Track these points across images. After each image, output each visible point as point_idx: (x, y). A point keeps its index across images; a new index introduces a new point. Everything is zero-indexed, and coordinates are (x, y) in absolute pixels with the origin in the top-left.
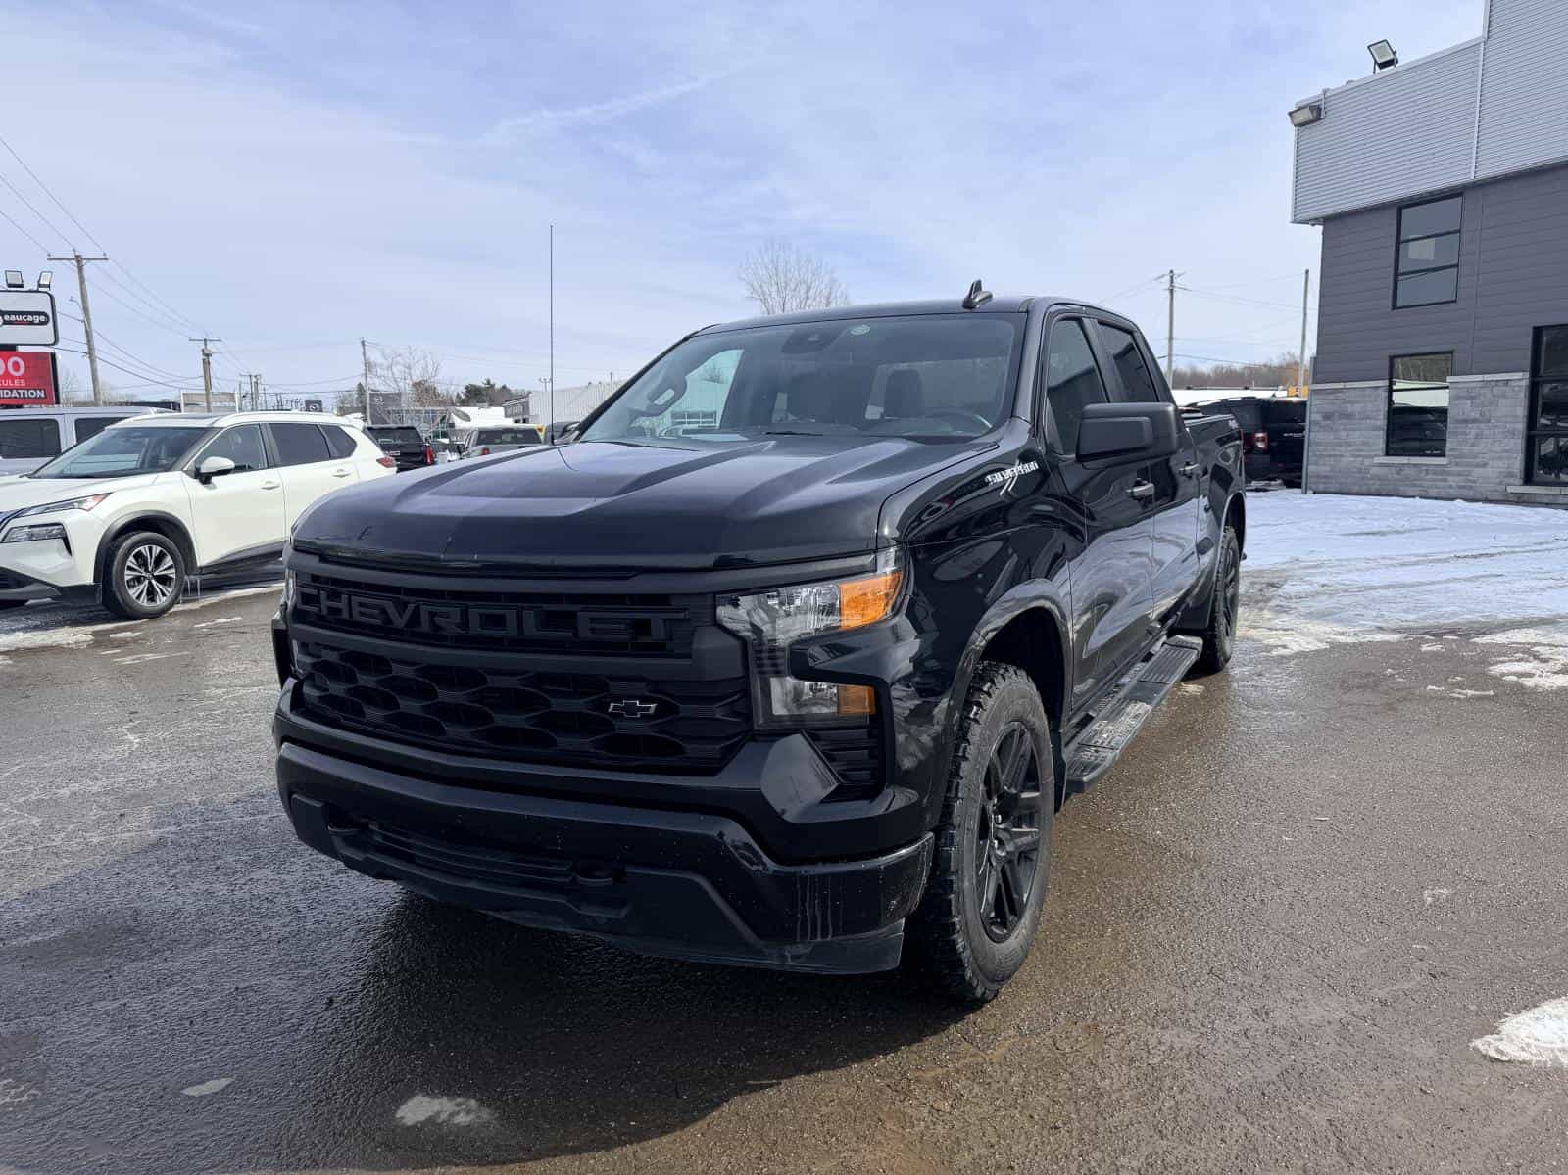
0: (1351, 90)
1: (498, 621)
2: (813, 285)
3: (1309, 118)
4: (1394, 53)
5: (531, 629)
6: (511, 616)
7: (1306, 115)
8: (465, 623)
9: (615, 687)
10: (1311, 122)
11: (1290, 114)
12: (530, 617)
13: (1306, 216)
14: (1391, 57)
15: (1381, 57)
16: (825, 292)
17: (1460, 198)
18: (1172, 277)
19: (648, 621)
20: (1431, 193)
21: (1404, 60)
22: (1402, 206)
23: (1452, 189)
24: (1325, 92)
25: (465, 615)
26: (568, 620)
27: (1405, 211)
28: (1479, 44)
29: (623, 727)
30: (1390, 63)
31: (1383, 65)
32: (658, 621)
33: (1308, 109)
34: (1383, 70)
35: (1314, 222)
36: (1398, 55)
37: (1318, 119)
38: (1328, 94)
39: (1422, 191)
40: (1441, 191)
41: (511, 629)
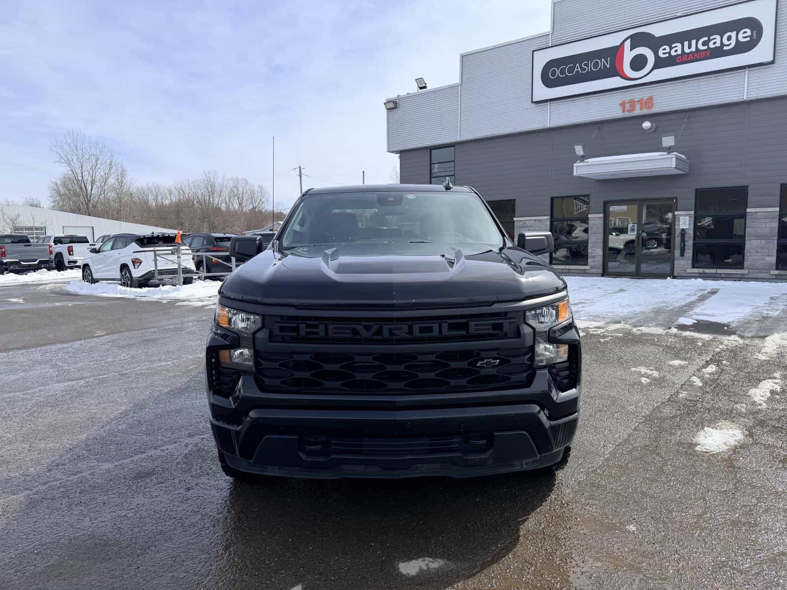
0: (409, 97)
1: (430, 329)
2: (100, 158)
3: (393, 106)
4: (426, 84)
5: (445, 331)
6: (436, 327)
7: (391, 105)
8: (410, 331)
9: (483, 354)
10: (393, 108)
11: (385, 104)
12: (445, 326)
13: (393, 149)
14: (424, 85)
15: (420, 85)
16: (108, 161)
17: (453, 148)
18: (300, 170)
19: (502, 324)
20: (443, 144)
21: (429, 87)
22: (431, 149)
23: (451, 143)
24: (398, 96)
25: (410, 327)
26: (465, 326)
27: (433, 151)
28: (458, 85)
29: (483, 372)
30: (425, 87)
31: (421, 88)
32: (506, 323)
33: (392, 103)
34: (422, 90)
35: (396, 152)
36: (427, 84)
37: (396, 108)
38: (399, 98)
39: (440, 143)
40: (446, 144)
41: (436, 332)
